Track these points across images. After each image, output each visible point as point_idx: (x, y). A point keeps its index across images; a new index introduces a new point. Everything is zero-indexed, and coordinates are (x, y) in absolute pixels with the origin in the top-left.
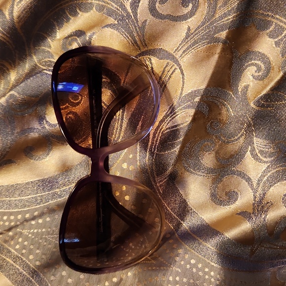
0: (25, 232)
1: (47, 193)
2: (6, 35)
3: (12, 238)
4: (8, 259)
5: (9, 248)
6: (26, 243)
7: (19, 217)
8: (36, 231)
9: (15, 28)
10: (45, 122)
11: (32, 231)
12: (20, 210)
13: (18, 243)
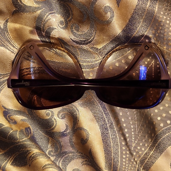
0: (134, 145)
1: (110, 132)
2: (10, 158)
3: (137, 153)
4: (151, 154)
5: (144, 154)
6: (141, 144)
7: (124, 148)
8: (133, 138)
9: (4, 154)
10: (65, 133)
11: (133, 141)
12: (119, 148)
13: (141, 149)
